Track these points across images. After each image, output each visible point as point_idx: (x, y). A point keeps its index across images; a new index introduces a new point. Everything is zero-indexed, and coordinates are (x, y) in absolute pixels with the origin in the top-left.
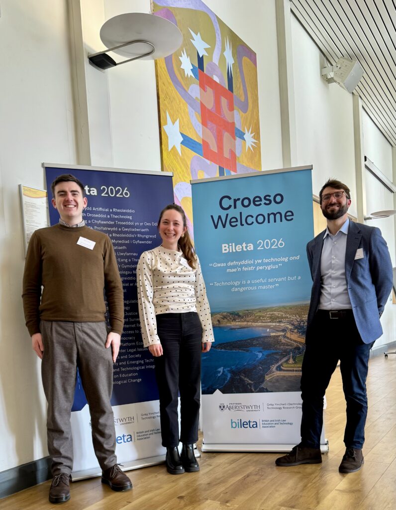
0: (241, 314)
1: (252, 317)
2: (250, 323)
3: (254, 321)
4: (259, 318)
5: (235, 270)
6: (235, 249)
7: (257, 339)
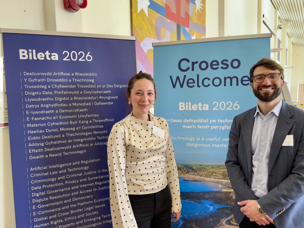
0: (194, 168)
1: (204, 173)
2: (203, 178)
3: (206, 176)
4: (212, 174)
5: (190, 127)
6: (191, 108)
7: (209, 193)
